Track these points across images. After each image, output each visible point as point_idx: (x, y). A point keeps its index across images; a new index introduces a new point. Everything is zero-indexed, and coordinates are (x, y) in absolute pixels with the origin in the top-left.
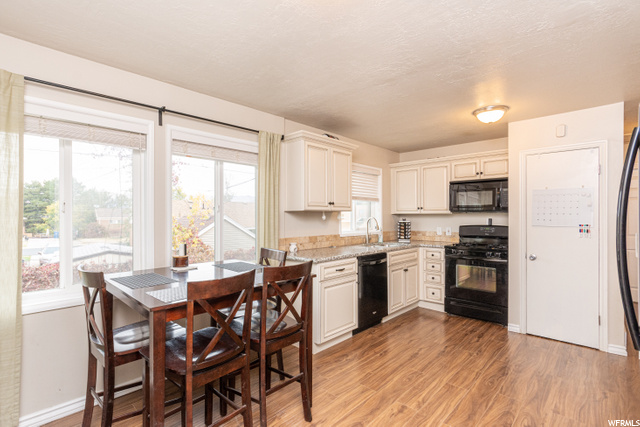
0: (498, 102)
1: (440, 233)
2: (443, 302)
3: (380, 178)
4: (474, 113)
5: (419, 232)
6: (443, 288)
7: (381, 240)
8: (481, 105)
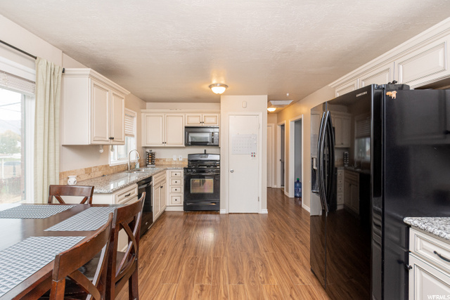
0: (223, 82)
1: (175, 159)
2: (182, 204)
3: (135, 119)
4: (210, 87)
5: (161, 159)
6: (182, 195)
7: (138, 167)
8: (214, 82)
